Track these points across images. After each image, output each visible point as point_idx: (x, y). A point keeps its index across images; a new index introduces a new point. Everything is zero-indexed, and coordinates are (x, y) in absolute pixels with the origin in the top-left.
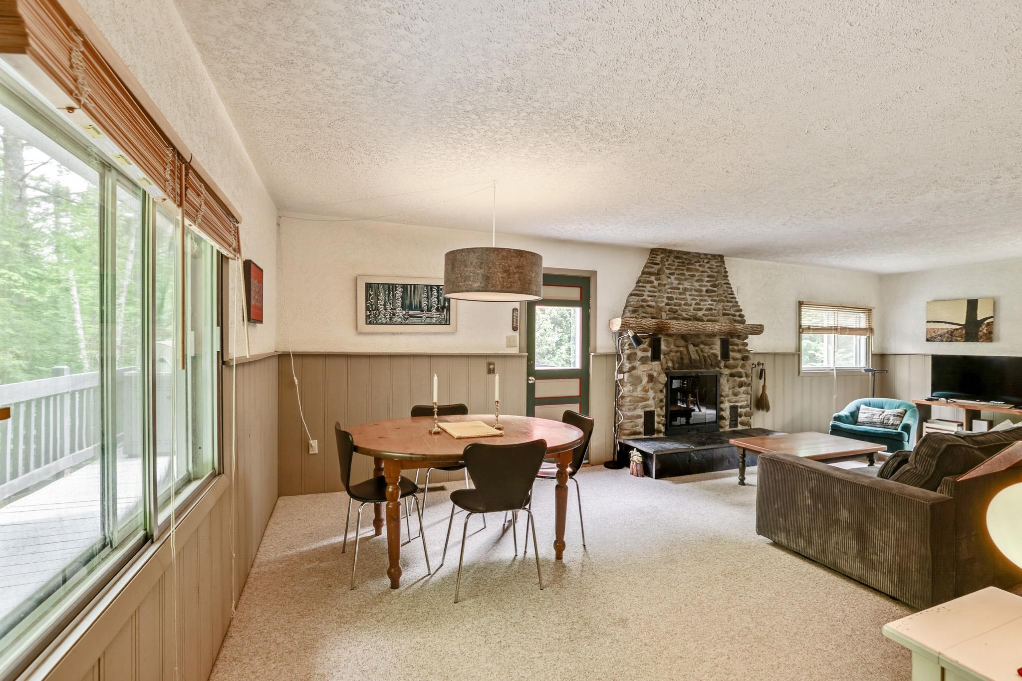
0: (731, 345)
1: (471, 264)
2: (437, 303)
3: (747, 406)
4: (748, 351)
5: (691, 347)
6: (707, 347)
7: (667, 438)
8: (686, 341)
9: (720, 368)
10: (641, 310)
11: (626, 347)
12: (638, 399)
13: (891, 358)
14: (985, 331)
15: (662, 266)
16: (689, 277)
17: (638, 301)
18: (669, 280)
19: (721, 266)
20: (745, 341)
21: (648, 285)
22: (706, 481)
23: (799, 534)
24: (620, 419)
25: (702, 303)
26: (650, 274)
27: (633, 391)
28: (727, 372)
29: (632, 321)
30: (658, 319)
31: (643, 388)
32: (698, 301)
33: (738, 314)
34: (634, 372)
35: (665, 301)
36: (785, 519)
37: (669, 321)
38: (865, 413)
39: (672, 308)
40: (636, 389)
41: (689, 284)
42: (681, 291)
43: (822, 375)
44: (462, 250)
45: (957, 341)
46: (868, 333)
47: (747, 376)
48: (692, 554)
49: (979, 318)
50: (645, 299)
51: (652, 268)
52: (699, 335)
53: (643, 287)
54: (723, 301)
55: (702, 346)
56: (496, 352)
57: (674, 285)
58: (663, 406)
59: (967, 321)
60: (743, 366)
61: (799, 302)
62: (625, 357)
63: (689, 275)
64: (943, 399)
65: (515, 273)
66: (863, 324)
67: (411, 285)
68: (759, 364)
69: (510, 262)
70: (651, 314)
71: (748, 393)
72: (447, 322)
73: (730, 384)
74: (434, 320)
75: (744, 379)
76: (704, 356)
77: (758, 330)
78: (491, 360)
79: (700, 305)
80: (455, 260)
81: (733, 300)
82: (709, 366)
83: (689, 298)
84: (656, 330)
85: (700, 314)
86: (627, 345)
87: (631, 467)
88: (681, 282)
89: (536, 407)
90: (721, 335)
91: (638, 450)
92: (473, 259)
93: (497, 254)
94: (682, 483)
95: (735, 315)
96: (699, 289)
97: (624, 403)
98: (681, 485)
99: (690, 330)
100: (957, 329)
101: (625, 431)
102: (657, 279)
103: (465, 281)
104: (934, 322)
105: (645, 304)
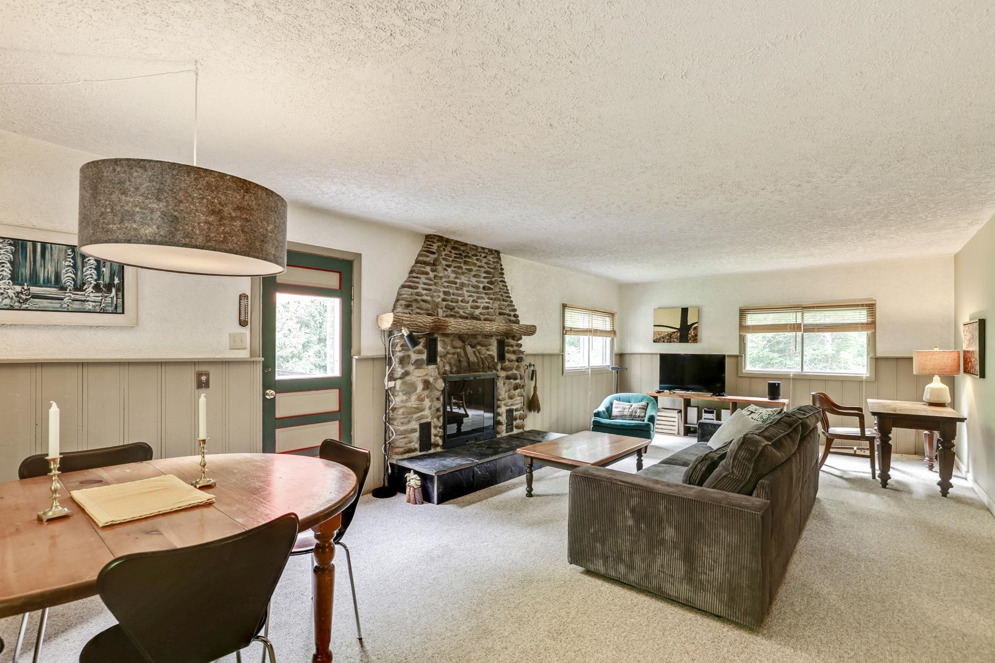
0: (506, 346)
1: (137, 189)
2: (95, 277)
3: (522, 408)
4: (522, 352)
5: (469, 349)
6: (483, 348)
7: (446, 452)
8: (463, 342)
9: (497, 370)
10: (415, 305)
11: (398, 348)
12: (413, 410)
13: (627, 358)
14: (692, 334)
15: (439, 255)
16: (466, 271)
17: (412, 294)
18: (446, 273)
19: (497, 262)
20: (519, 342)
21: (423, 277)
22: (493, 498)
23: (619, 559)
24: (391, 435)
25: (479, 301)
26: (426, 263)
27: (407, 401)
28: (503, 374)
29: (406, 317)
30: (434, 316)
31: (418, 397)
32: (475, 298)
33: (512, 313)
34: (408, 378)
35: (442, 296)
36: (603, 544)
37: (447, 319)
38: (617, 407)
39: (449, 305)
40: (410, 398)
41: (467, 279)
42: (458, 285)
43: (579, 373)
44: (116, 161)
45: (674, 342)
46: (613, 335)
47: (521, 378)
48: (507, 612)
49: (689, 324)
50: (420, 292)
51: (428, 256)
52: (477, 335)
53: (417, 277)
54: (499, 300)
55: (479, 347)
56: (212, 357)
57: (451, 279)
58: (440, 416)
59: (681, 325)
60: (518, 368)
61: (563, 304)
62: (397, 360)
63: (466, 269)
64: (667, 391)
65: (233, 219)
66: (608, 328)
67: (34, 243)
68: (530, 365)
69: (223, 197)
70: (427, 310)
71: (522, 396)
72: (119, 309)
73: (507, 387)
74: (89, 306)
75: (518, 381)
76: (481, 358)
77: (531, 331)
78: (203, 369)
79: (477, 302)
80: (100, 179)
81: (508, 299)
82: (487, 369)
83: (466, 294)
84: (432, 329)
85: (477, 312)
86: (399, 345)
87: (407, 493)
88: (459, 276)
89: (277, 431)
90: (497, 336)
91: (416, 472)
92: (141, 179)
93: (196, 179)
94: (468, 505)
95: (510, 315)
96: (476, 286)
97: (395, 416)
98: (468, 507)
99: (469, 329)
100: (674, 332)
101: (397, 450)
102: (433, 271)
103: (122, 221)
104: (658, 326)
105: (419, 298)
